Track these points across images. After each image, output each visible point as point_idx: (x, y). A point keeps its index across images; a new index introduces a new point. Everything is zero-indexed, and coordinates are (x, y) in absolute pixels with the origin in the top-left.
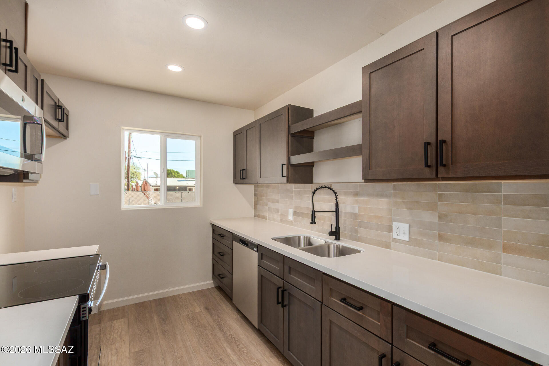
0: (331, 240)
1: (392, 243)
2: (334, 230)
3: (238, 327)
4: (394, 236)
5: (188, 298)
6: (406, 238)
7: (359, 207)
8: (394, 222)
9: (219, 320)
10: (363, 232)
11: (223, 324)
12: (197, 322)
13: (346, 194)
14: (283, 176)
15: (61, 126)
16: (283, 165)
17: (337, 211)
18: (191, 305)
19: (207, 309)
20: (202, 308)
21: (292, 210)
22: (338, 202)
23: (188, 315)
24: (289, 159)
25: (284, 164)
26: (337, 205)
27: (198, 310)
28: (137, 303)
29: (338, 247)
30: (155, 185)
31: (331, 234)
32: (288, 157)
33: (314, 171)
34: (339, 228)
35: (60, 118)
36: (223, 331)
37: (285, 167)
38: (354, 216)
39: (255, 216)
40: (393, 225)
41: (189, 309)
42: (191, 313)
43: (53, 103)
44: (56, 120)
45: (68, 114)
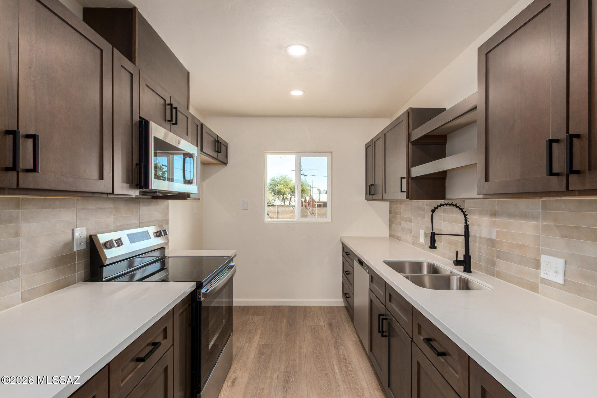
0: (458, 270)
1: (540, 285)
2: (462, 259)
3: (353, 349)
4: (542, 275)
5: (317, 311)
6: (560, 279)
7: (497, 230)
8: (542, 255)
9: (338, 338)
10: (502, 265)
11: (340, 343)
12: (317, 335)
13: (481, 213)
14: (402, 192)
15: (220, 156)
16: (402, 178)
17: (467, 235)
18: (318, 318)
19: (330, 325)
20: (326, 323)
21: (423, 231)
22: (468, 223)
23: (311, 326)
24: (409, 172)
25: (404, 178)
26: (467, 227)
27: (322, 324)
28: (275, 306)
29: (462, 280)
30: (318, 201)
31: (457, 263)
32: (408, 170)
33: (446, 184)
34: (470, 257)
35: (218, 150)
36: (338, 349)
37: (404, 181)
38: (491, 242)
39: (390, 236)
40: (541, 259)
41: (315, 321)
42: (315, 324)
43: (213, 139)
44: (215, 152)
45: (227, 146)
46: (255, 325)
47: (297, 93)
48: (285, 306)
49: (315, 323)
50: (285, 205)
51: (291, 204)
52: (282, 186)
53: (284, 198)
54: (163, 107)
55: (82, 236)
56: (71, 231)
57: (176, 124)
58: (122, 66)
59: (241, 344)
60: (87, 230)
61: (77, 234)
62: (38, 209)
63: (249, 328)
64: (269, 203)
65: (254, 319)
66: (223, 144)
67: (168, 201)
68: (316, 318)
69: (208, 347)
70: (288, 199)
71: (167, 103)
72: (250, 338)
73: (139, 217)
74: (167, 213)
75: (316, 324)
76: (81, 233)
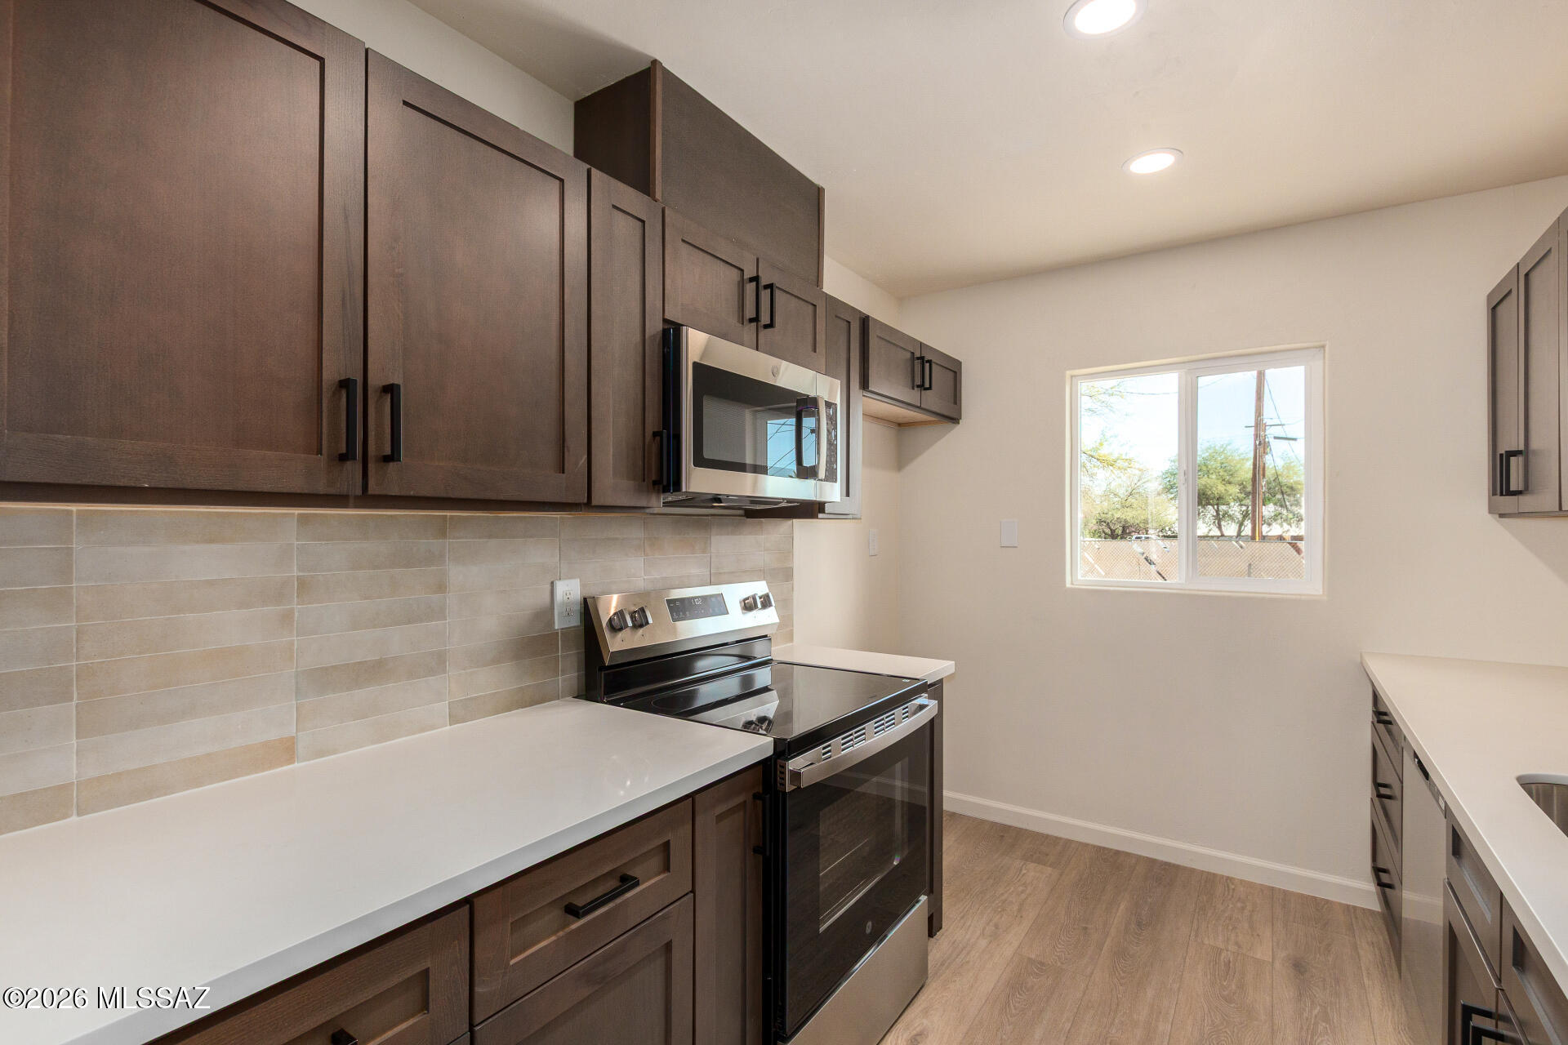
5: (1254, 903)
12: (1234, 987)
15: (933, 399)
18: (1251, 928)
19: (1299, 966)
20: (1282, 954)
27: (1263, 953)
35: (922, 382)
41: (1237, 936)
42: (1232, 948)
43: (908, 355)
44: (913, 389)
45: (955, 370)
46: (1022, 892)
47: (1152, 164)
48: (1139, 858)
49: (1237, 944)
50: (1223, 535)
51: (1242, 534)
52: (1214, 476)
53: (1218, 514)
54: (734, 289)
55: (572, 597)
56: (548, 587)
57: (771, 325)
58: (614, 207)
59: (967, 937)
60: (583, 586)
61: (560, 595)
62: (480, 538)
63: (1002, 894)
64: (1167, 529)
65: (1024, 871)
66: (937, 364)
67: (789, 522)
68: (1246, 925)
69: (818, 923)
70: (1231, 517)
71: (746, 276)
72: (996, 927)
73: (709, 559)
74: (787, 553)
75: (1239, 947)
76: (569, 591)
